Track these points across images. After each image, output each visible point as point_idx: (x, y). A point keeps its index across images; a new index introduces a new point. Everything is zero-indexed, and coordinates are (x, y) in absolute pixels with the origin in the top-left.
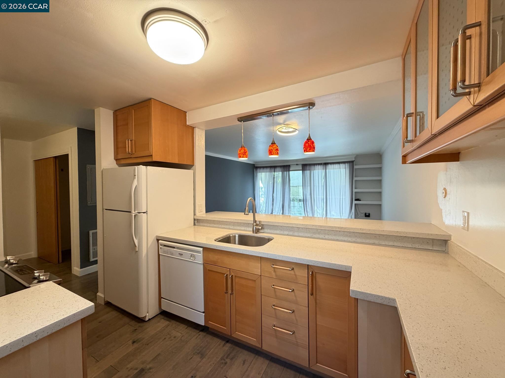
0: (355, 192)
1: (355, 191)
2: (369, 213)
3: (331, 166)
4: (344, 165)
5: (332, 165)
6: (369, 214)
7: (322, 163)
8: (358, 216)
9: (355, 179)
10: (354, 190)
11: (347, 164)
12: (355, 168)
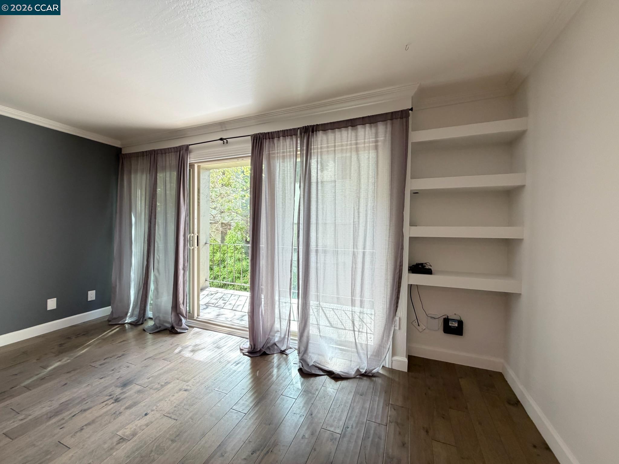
0: (411, 238)
1: (411, 236)
2: (459, 319)
3: (325, 138)
4: (373, 130)
5: (330, 135)
6: (460, 323)
7: (295, 130)
8: (420, 328)
9: (412, 185)
10: (409, 232)
11: (381, 127)
12: (412, 143)
